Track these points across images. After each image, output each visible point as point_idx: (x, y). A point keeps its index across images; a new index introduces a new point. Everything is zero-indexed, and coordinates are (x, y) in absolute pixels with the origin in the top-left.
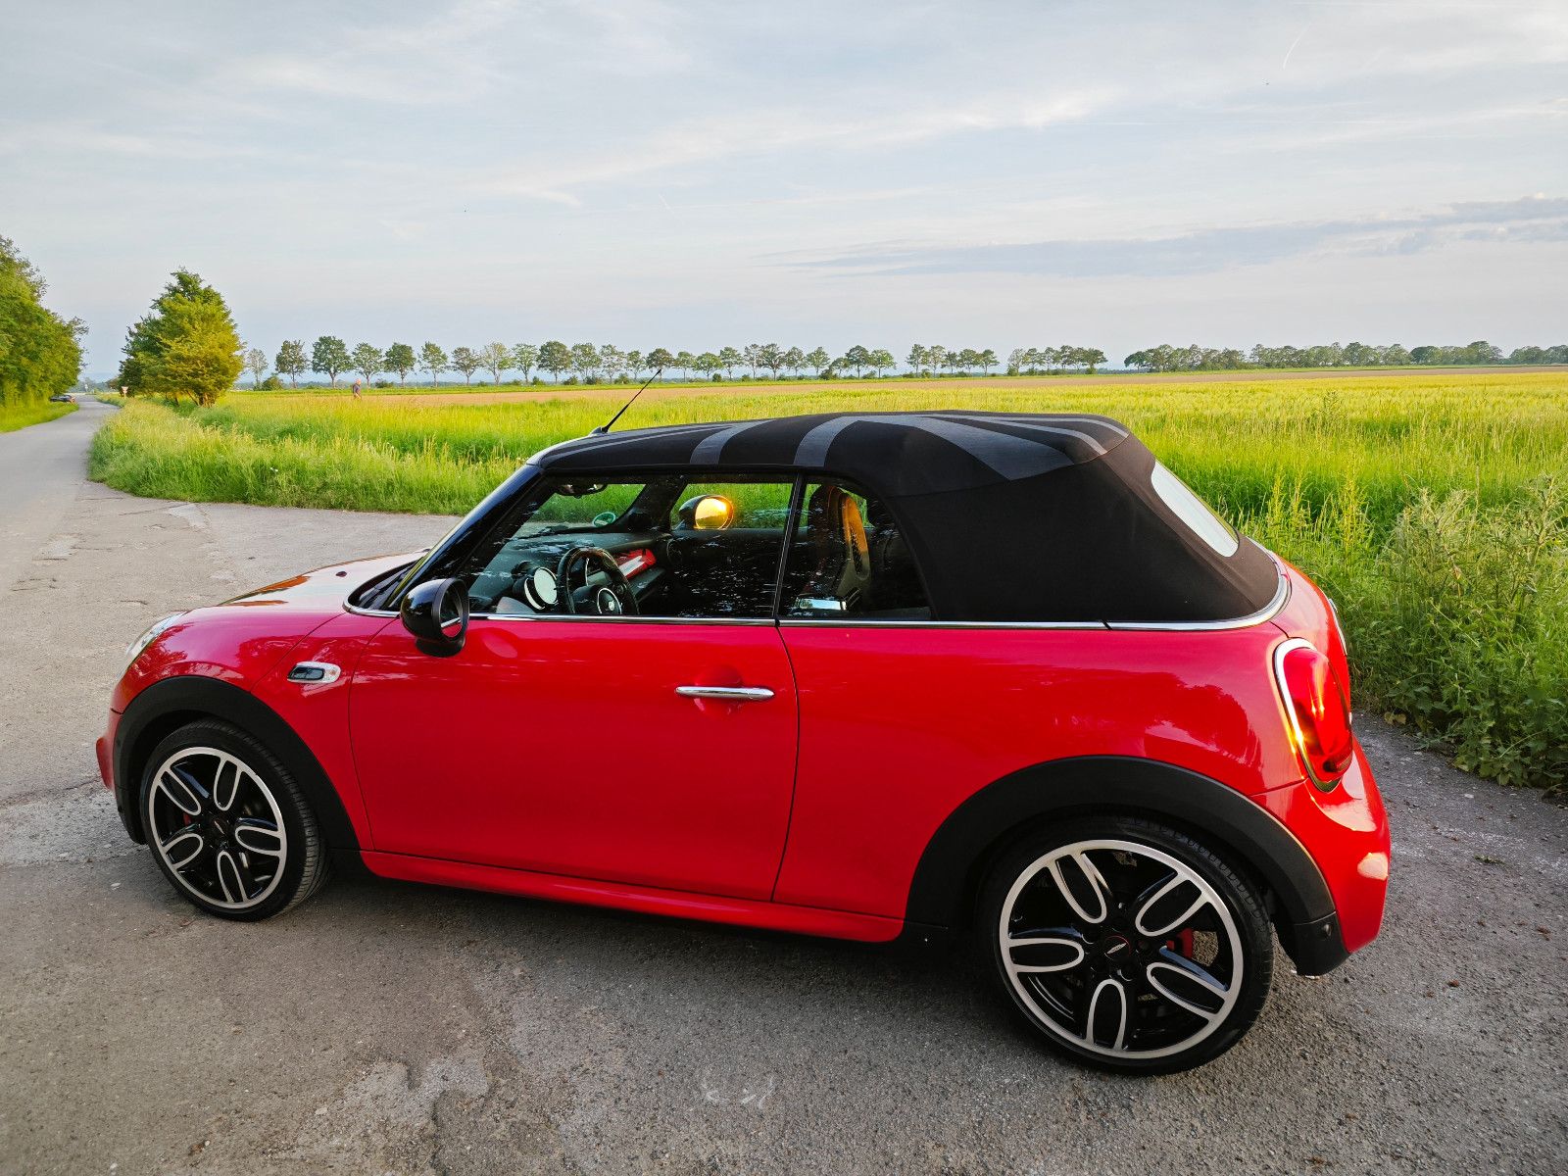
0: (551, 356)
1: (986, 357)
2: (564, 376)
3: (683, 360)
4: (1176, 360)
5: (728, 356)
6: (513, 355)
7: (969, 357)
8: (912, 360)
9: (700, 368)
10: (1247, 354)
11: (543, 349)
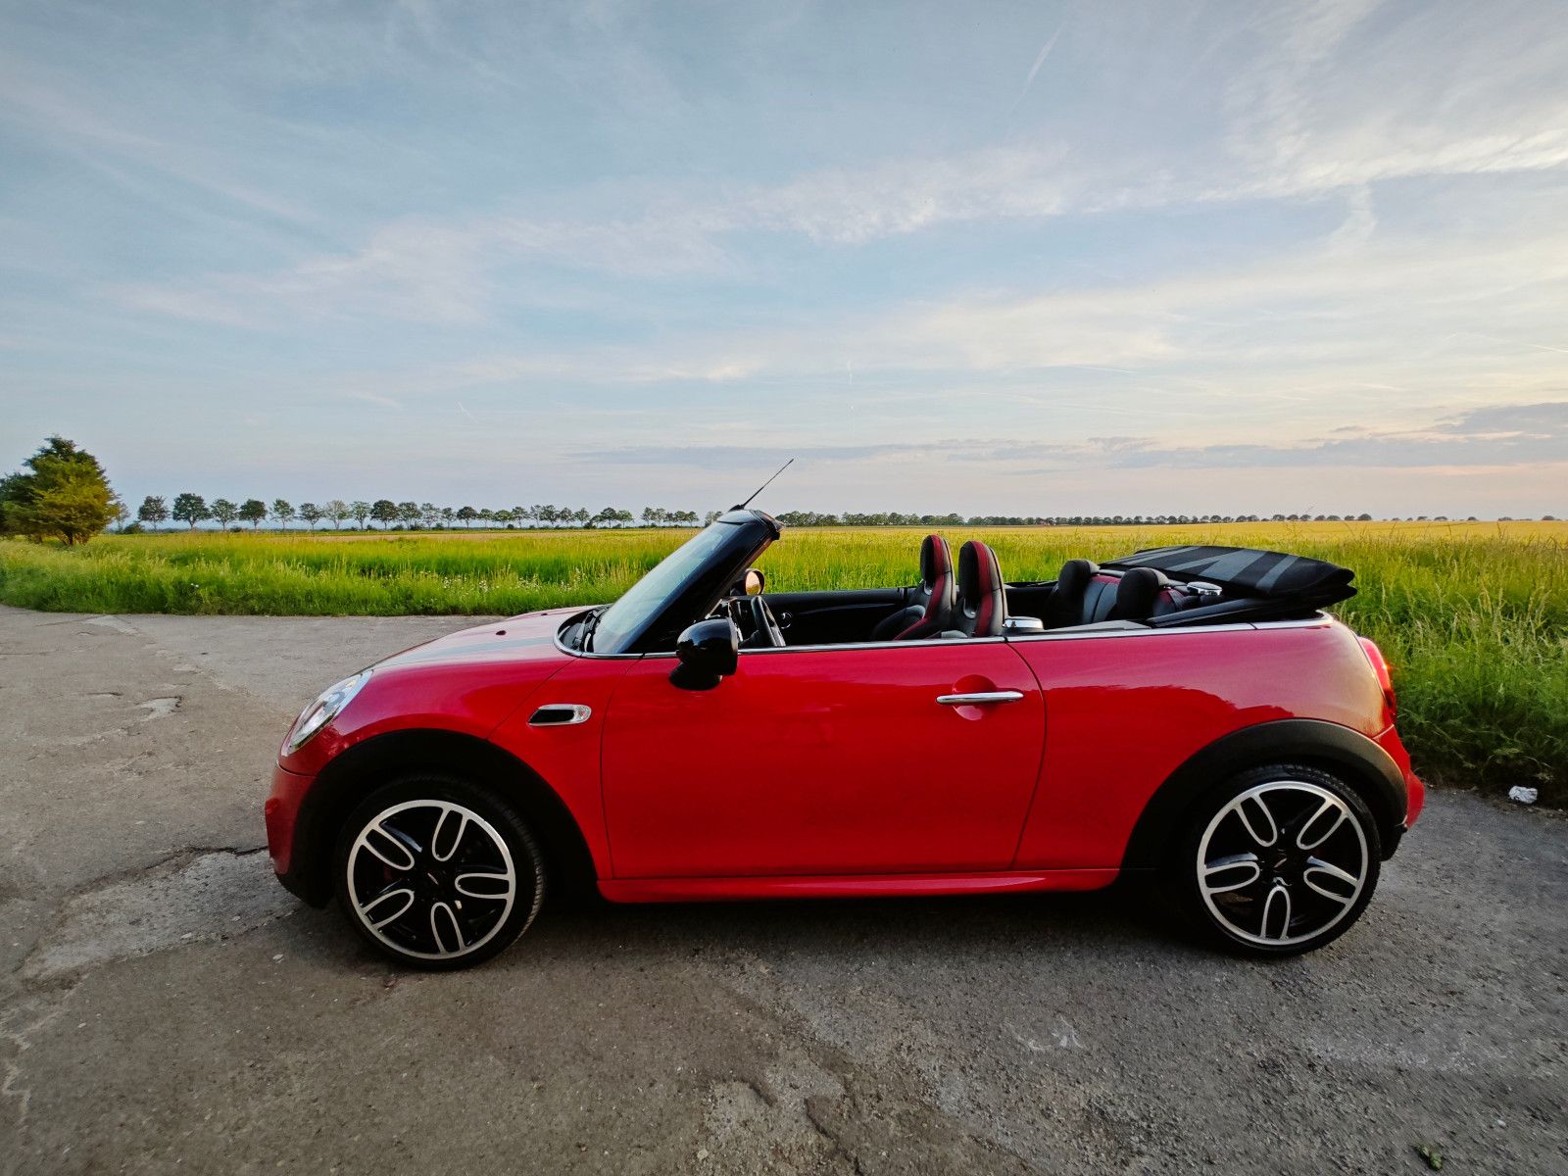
0: (383, 510)
1: (691, 516)
2: (392, 524)
3: (485, 515)
4: (803, 520)
5: (518, 513)
6: (351, 509)
7: (681, 516)
8: (645, 517)
9: (497, 520)
10: (840, 518)
11: (376, 505)
